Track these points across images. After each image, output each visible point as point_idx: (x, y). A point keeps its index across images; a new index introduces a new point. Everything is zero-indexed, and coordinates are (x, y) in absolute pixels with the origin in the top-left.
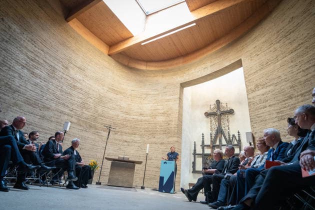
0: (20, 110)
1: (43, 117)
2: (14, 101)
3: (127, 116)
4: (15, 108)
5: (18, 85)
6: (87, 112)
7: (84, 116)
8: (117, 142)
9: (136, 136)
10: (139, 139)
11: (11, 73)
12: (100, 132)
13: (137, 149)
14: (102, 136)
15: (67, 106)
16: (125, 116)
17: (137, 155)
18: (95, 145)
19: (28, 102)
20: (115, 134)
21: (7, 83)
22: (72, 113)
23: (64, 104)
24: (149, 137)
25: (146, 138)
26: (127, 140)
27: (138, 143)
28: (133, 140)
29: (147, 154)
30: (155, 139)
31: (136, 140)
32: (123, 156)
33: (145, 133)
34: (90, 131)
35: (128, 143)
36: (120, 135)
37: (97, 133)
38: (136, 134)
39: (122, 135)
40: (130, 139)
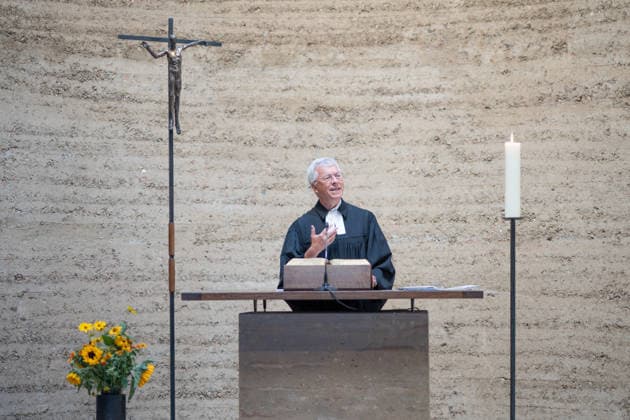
9: (404, 52)
10: (431, 76)
12: (103, 64)
13: (427, 165)
14: (121, 97)
17: (433, 210)
18: (84, 181)
20: (228, 61)
24: (517, 51)
25: (487, 57)
26: (332, 101)
27: (425, 112)
28: (380, 91)
29: (513, 220)
30: (566, 59)
31: (403, 85)
32: (322, 262)
33: (473, 19)
34: (20, 76)
35: (342, 120)
36: (264, 66)
37: (76, 83)
38: (400, 38)
39: (281, 62)
40: (355, 86)
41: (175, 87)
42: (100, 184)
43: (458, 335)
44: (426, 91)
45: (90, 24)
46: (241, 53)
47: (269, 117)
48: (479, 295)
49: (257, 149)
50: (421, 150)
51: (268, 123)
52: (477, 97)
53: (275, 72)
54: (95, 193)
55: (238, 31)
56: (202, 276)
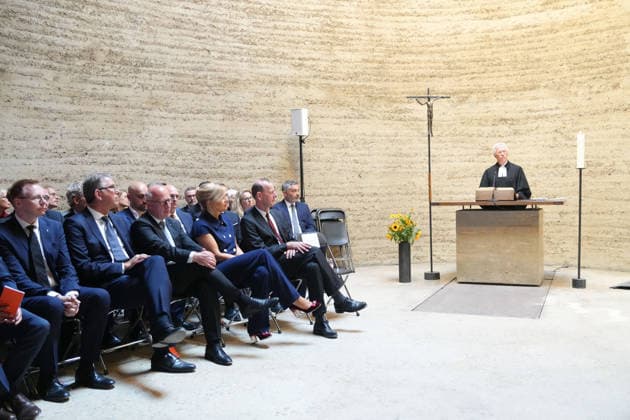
0: (170, 112)
1: (231, 113)
2: (146, 93)
3: (493, 24)
4: (156, 113)
5: (137, 45)
6: (348, 56)
7: (343, 69)
8: (473, 129)
9: (541, 92)
11: (106, 18)
12: (408, 106)
13: (551, 143)
14: (416, 119)
15: (283, 56)
16: (482, 26)
17: (554, 163)
18: (401, 155)
19: (179, 84)
20: (462, 101)
21: (111, 52)
22: (304, 72)
23: (271, 54)
24: (595, 89)
25: (580, 93)
26: (507, 116)
27: (550, 119)
28: (529, 110)
29: (581, 170)
30: (619, 92)
31: (540, 107)
32: (492, 189)
33: (575, 76)
34: (374, 113)
35: (512, 124)
36: (478, 102)
37: (396, 115)
38: (539, 87)
39: (485, 101)
40: (518, 109)
41: (430, 117)
42: (408, 156)
43: (565, 217)
44: (551, 109)
45: (403, 90)
46: (467, 98)
47: (480, 124)
48: (561, 203)
49: (474, 138)
50: (548, 136)
51: (479, 127)
52: (576, 111)
53: (482, 105)
54: (405, 159)
55: (465, 88)
56: (451, 192)
